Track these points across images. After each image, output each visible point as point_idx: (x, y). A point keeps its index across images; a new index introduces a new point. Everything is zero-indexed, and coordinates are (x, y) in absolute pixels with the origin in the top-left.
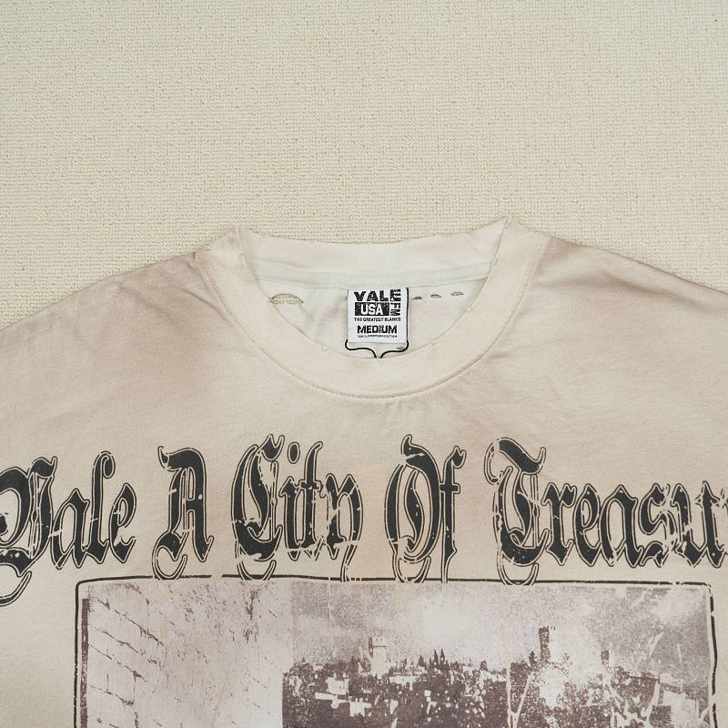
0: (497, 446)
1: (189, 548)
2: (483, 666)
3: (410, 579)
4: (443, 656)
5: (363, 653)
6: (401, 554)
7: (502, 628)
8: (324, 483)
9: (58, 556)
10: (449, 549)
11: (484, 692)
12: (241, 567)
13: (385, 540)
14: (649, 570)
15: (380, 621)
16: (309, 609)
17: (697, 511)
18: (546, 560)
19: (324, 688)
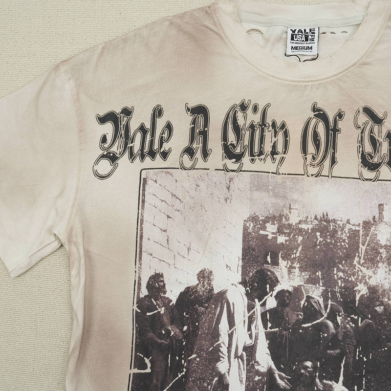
0: (361, 110)
1: (199, 155)
2: (348, 222)
3: (312, 175)
4: (327, 215)
5: (286, 212)
6: (308, 162)
7: (359, 202)
8: (271, 124)
9: (132, 156)
10: (333, 161)
11: (348, 235)
12: (225, 165)
13: (300, 155)
15: (295, 196)
16: (258, 188)
18: (384, 169)
19: (264, 228)
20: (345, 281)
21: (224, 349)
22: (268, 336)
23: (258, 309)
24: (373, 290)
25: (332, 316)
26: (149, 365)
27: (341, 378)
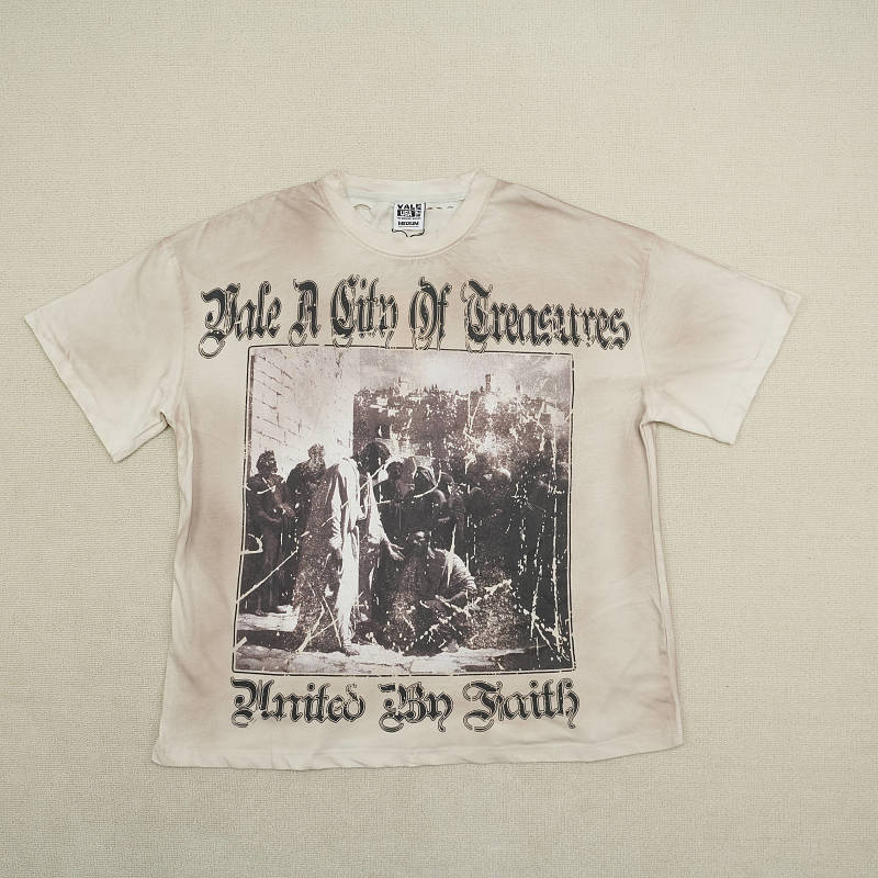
0: (467, 283)
1: (308, 331)
2: (457, 393)
3: (421, 348)
4: (436, 387)
5: (396, 385)
6: (416, 336)
7: (467, 374)
8: (379, 299)
9: (239, 333)
10: (441, 334)
11: (457, 406)
12: (334, 341)
13: (409, 329)
14: (542, 347)
15: (405, 369)
16: (368, 362)
17: (567, 318)
18: (491, 341)
19: (375, 402)
20: (455, 451)
21: (337, 524)
22: (380, 508)
23: (370, 482)
24: (481, 458)
25: (443, 486)
26: (261, 545)
27: (453, 546)
